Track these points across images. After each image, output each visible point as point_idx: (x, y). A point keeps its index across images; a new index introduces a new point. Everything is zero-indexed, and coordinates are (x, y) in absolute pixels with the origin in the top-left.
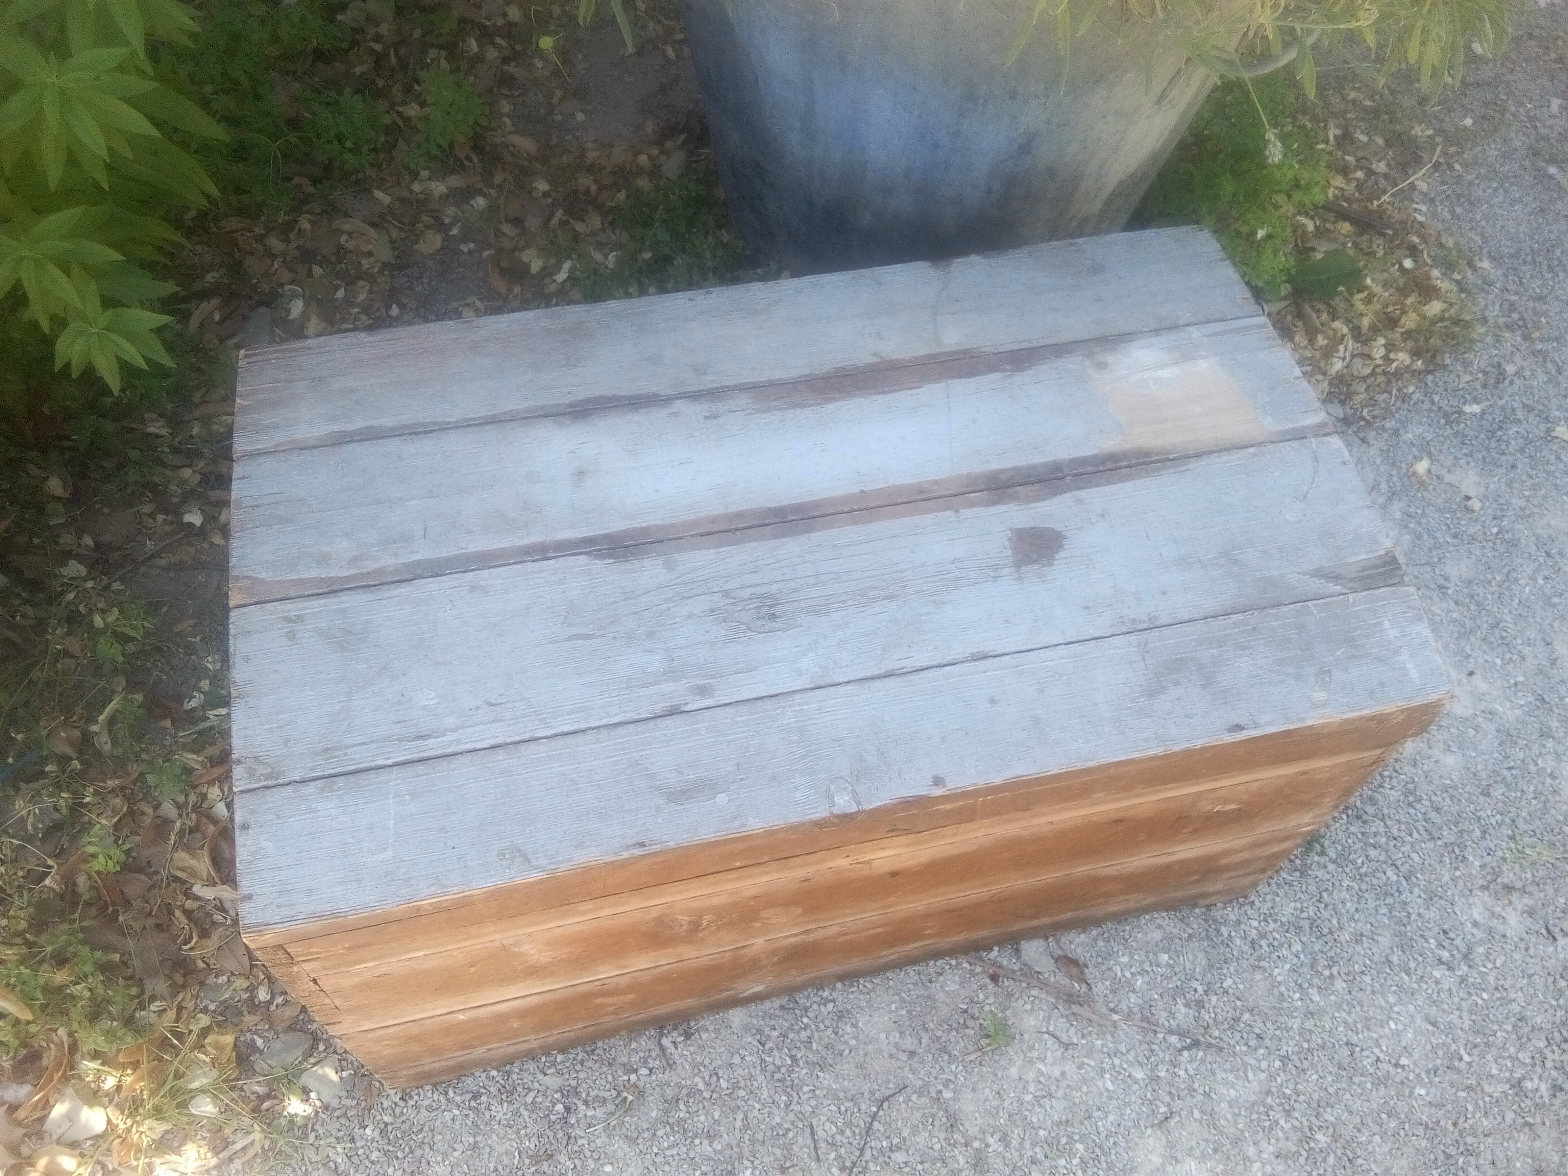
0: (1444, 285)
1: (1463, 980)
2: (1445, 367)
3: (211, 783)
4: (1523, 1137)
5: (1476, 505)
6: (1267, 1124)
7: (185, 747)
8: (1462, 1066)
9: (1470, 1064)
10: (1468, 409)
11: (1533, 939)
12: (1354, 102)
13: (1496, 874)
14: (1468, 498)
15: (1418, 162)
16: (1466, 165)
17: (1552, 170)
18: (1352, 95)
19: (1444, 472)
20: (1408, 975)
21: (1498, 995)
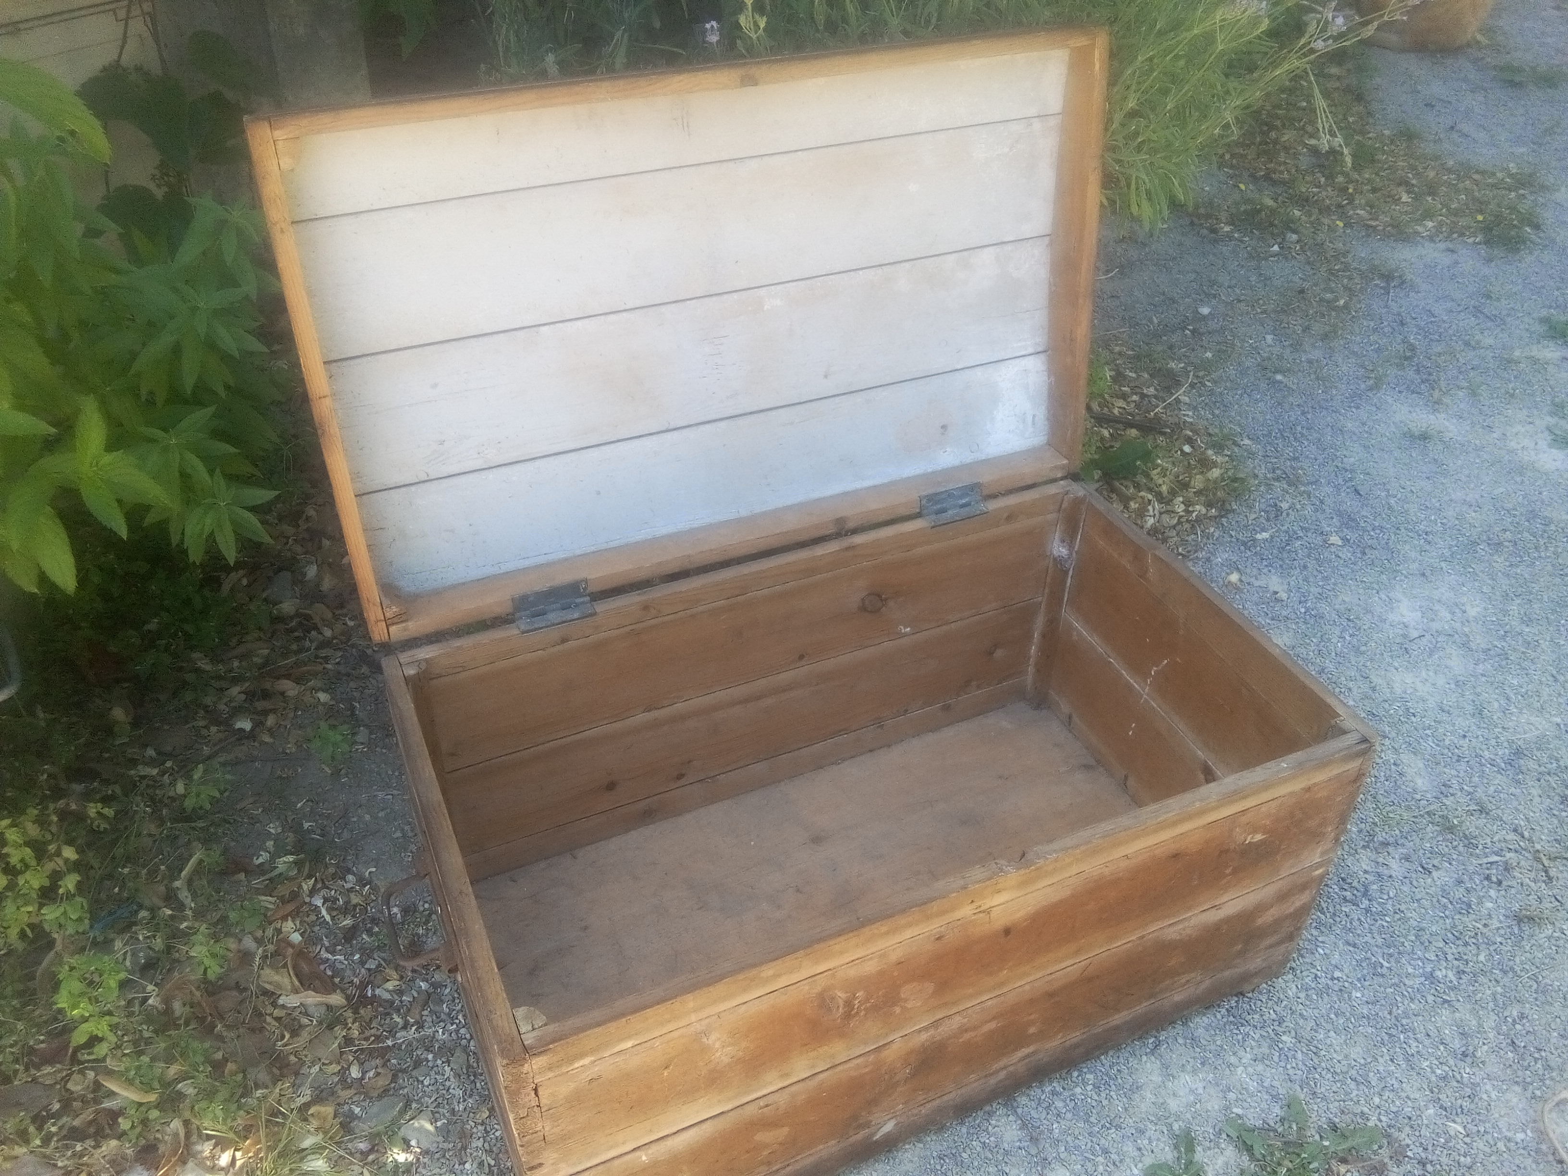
0: (1219, 459)
1: (1367, 910)
2: (1233, 511)
3: (284, 918)
4: (1445, 1012)
5: (1283, 595)
6: (1240, 1037)
7: (258, 891)
8: (1384, 971)
9: (1390, 969)
10: (1259, 536)
11: (1414, 876)
12: (1120, 353)
13: (1371, 835)
14: (1276, 593)
15: (1178, 384)
16: (1215, 382)
17: (1279, 377)
18: (1117, 349)
19: (1253, 580)
20: (1324, 914)
21: (1397, 916)
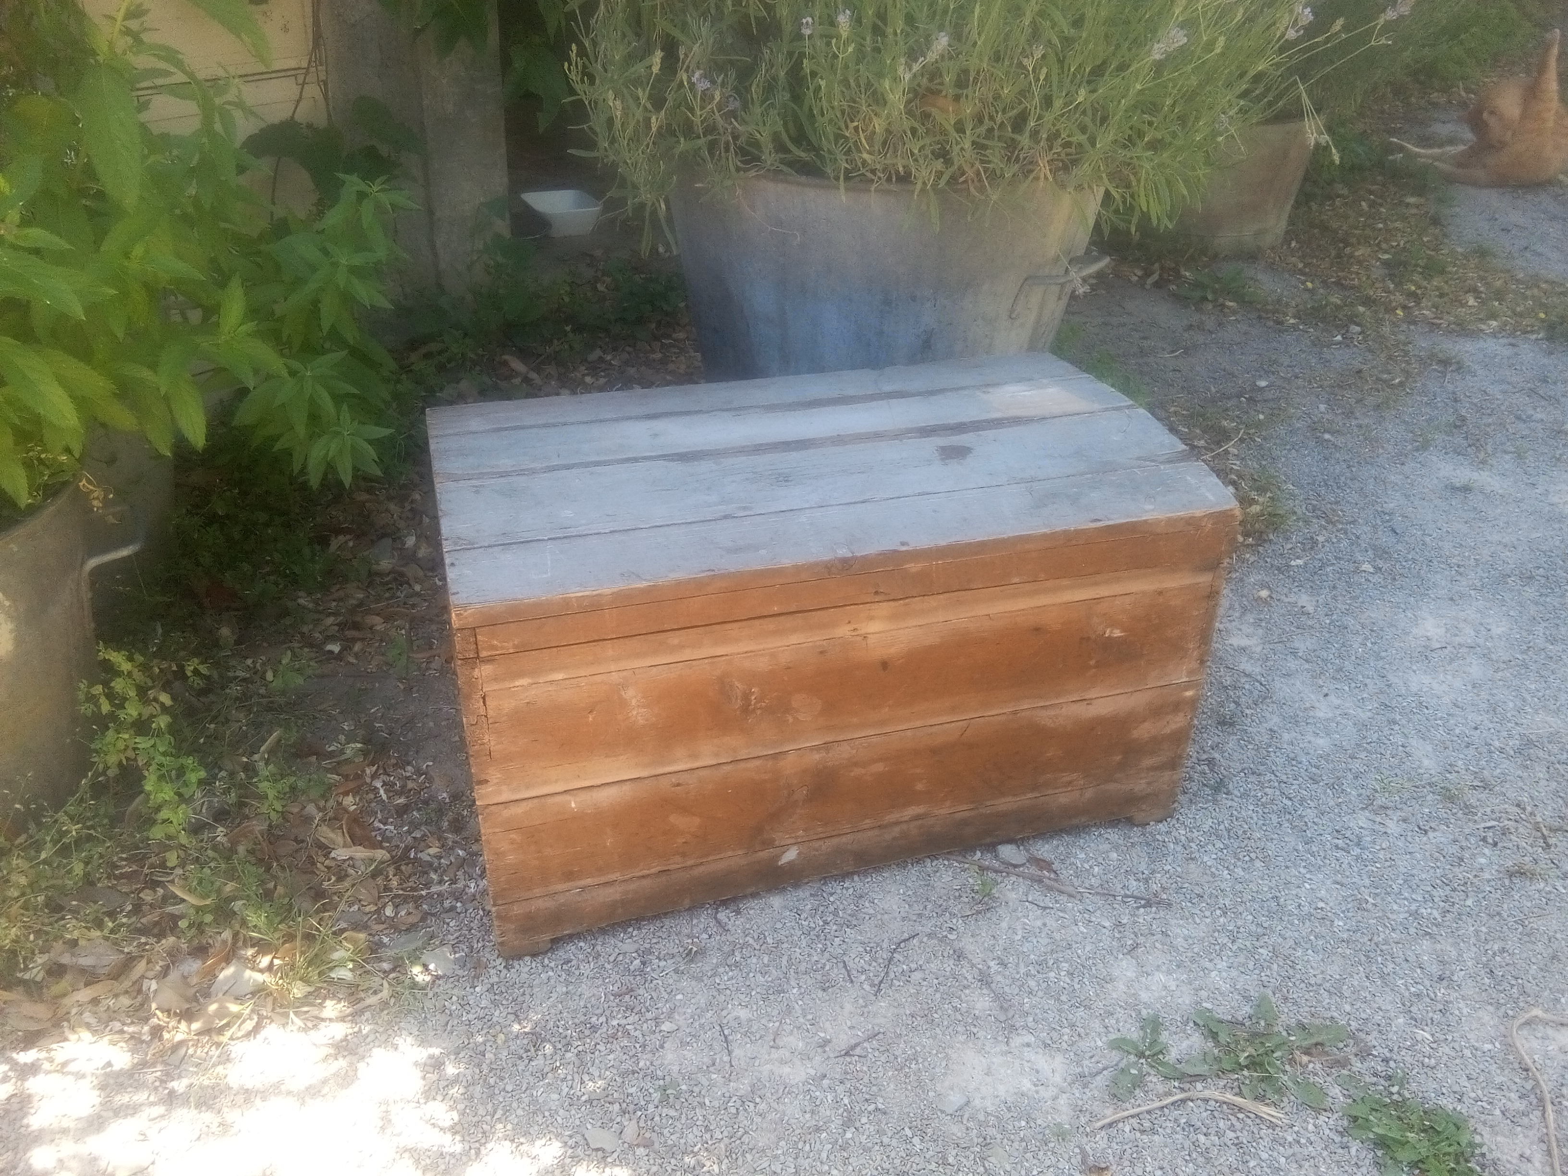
0: (1261, 500)
1: (1358, 858)
2: (1270, 541)
3: (346, 794)
4: (1426, 943)
5: (1310, 609)
6: (1217, 947)
7: (328, 770)
8: (1369, 906)
9: (1375, 905)
10: (1293, 563)
11: (1409, 834)
12: (1175, 412)
13: (1371, 800)
14: (1303, 607)
15: (1229, 439)
16: (1265, 439)
17: (1327, 436)
18: (1172, 409)
19: (1283, 597)
20: (1314, 856)
21: (1388, 864)
